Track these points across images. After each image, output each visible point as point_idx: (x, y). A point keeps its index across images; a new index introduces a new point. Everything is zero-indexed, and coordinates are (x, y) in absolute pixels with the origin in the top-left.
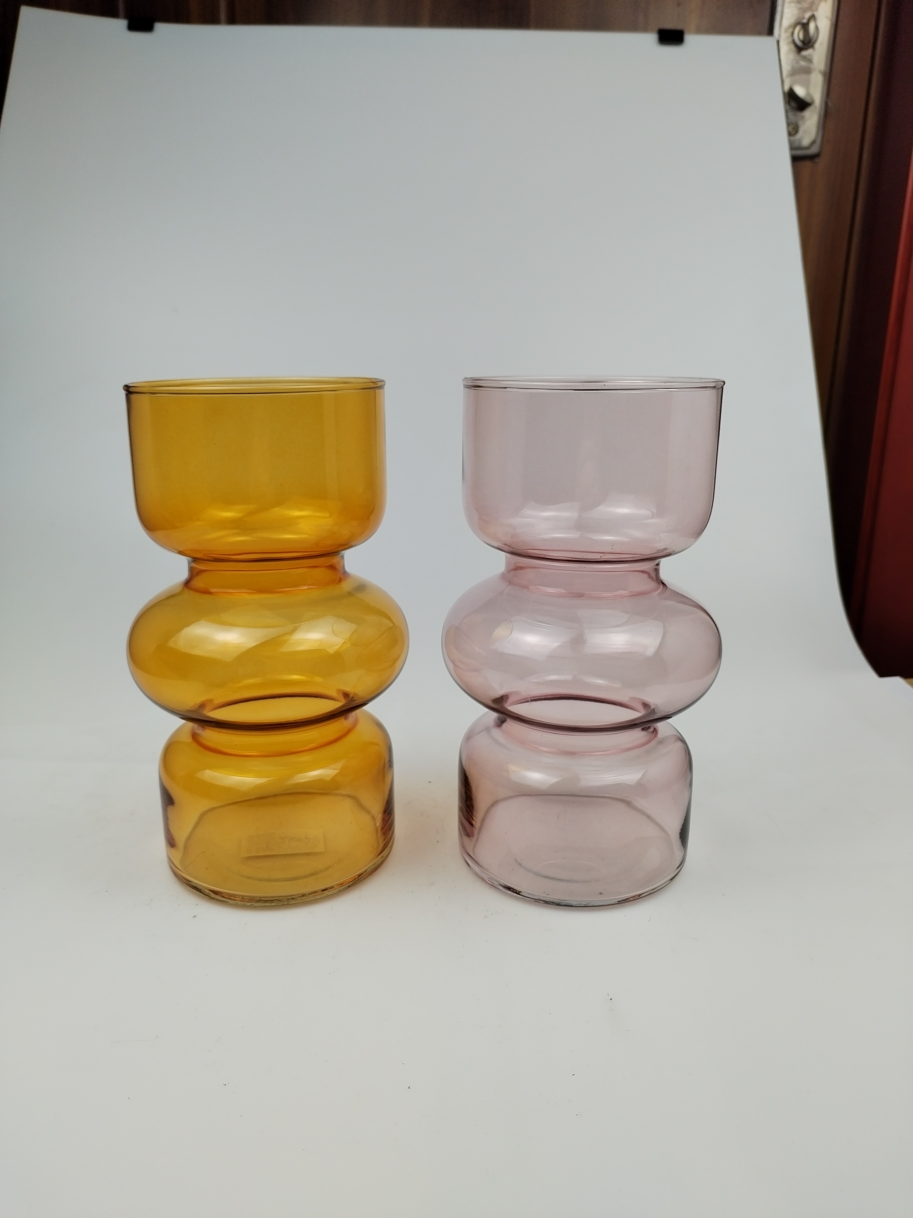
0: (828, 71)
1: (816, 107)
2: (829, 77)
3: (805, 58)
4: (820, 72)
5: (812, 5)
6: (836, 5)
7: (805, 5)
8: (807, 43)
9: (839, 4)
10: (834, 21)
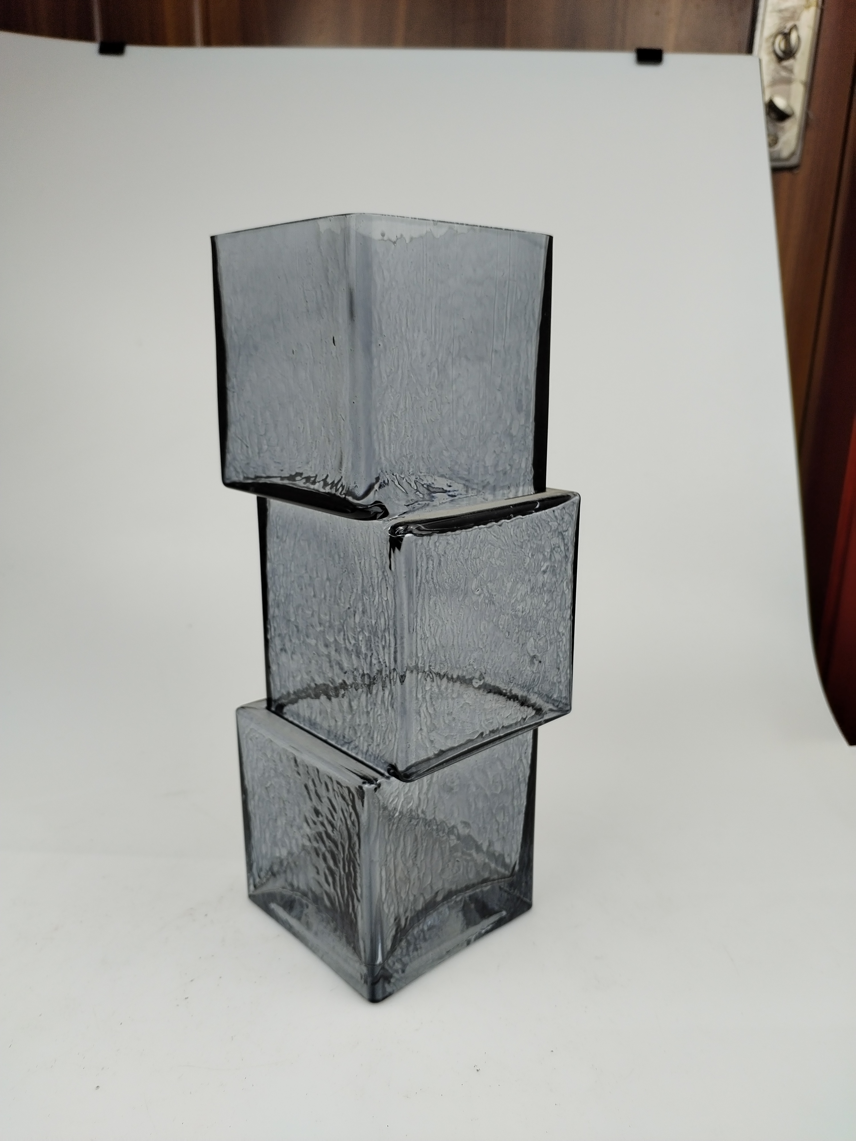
0: (809, 81)
1: (796, 118)
2: (811, 87)
4: (802, 82)
5: (794, 14)
6: (819, 11)
7: (787, 14)
8: (789, 53)
9: (822, 11)
10: (816, 31)
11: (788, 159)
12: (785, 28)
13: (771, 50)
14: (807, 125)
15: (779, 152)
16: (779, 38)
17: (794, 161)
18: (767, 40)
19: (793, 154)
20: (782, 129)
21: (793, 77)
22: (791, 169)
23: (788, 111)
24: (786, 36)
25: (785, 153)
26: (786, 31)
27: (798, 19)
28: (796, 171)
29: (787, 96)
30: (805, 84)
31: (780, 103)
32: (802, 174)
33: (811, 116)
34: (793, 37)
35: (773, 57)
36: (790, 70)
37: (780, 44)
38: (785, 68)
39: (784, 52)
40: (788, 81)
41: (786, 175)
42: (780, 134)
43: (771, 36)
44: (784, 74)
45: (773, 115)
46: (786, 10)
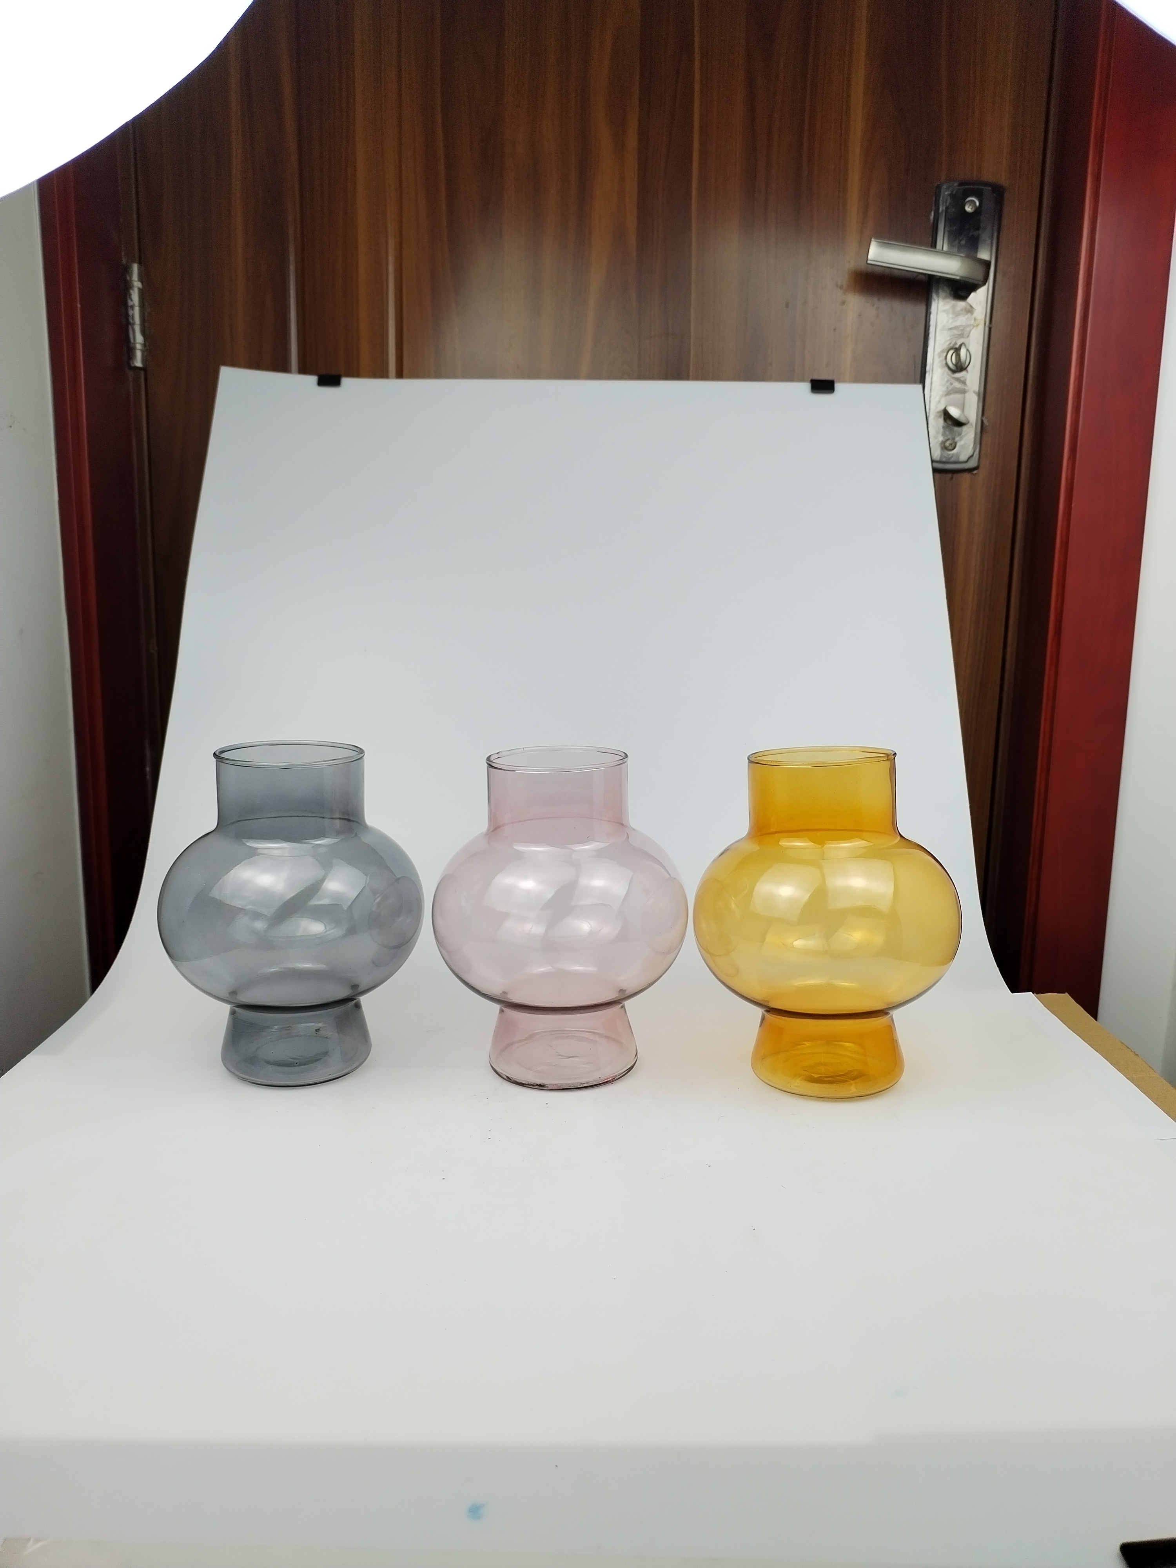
0: (982, 391)
1: (972, 425)
2: (984, 397)
4: (975, 392)
5: (963, 333)
6: (987, 329)
7: (956, 332)
8: (960, 367)
9: (990, 329)
10: (986, 346)
11: (966, 462)
12: (956, 344)
13: (944, 362)
14: (983, 429)
15: (958, 455)
16: (951, 352)
17: (973, 464)
18: (939, 355)
19: (972, 456)
20: (960, 434)
21: (966, 388)
22: (970, 470)
23: (962, 420)
24: (957, 350)
25: (963, 458)
26: (957, 346)
27: (968, 336)
28: (975, 472)
29: (962, 406)
30: (979, 395)
31: (954, 412)
32: (981, 474)
33: (986, 422)
34: (963, 352)
35: (946, 369)
36: (964, 382)
37: (951, 359)
38: (958, 379)
39: (956, 365)
40: (964, 392)
41: (967, 476)
42: (957, 439)
43: (943, 351)
44: (957, 385)
45: (950, 423)
46: (956, 328)
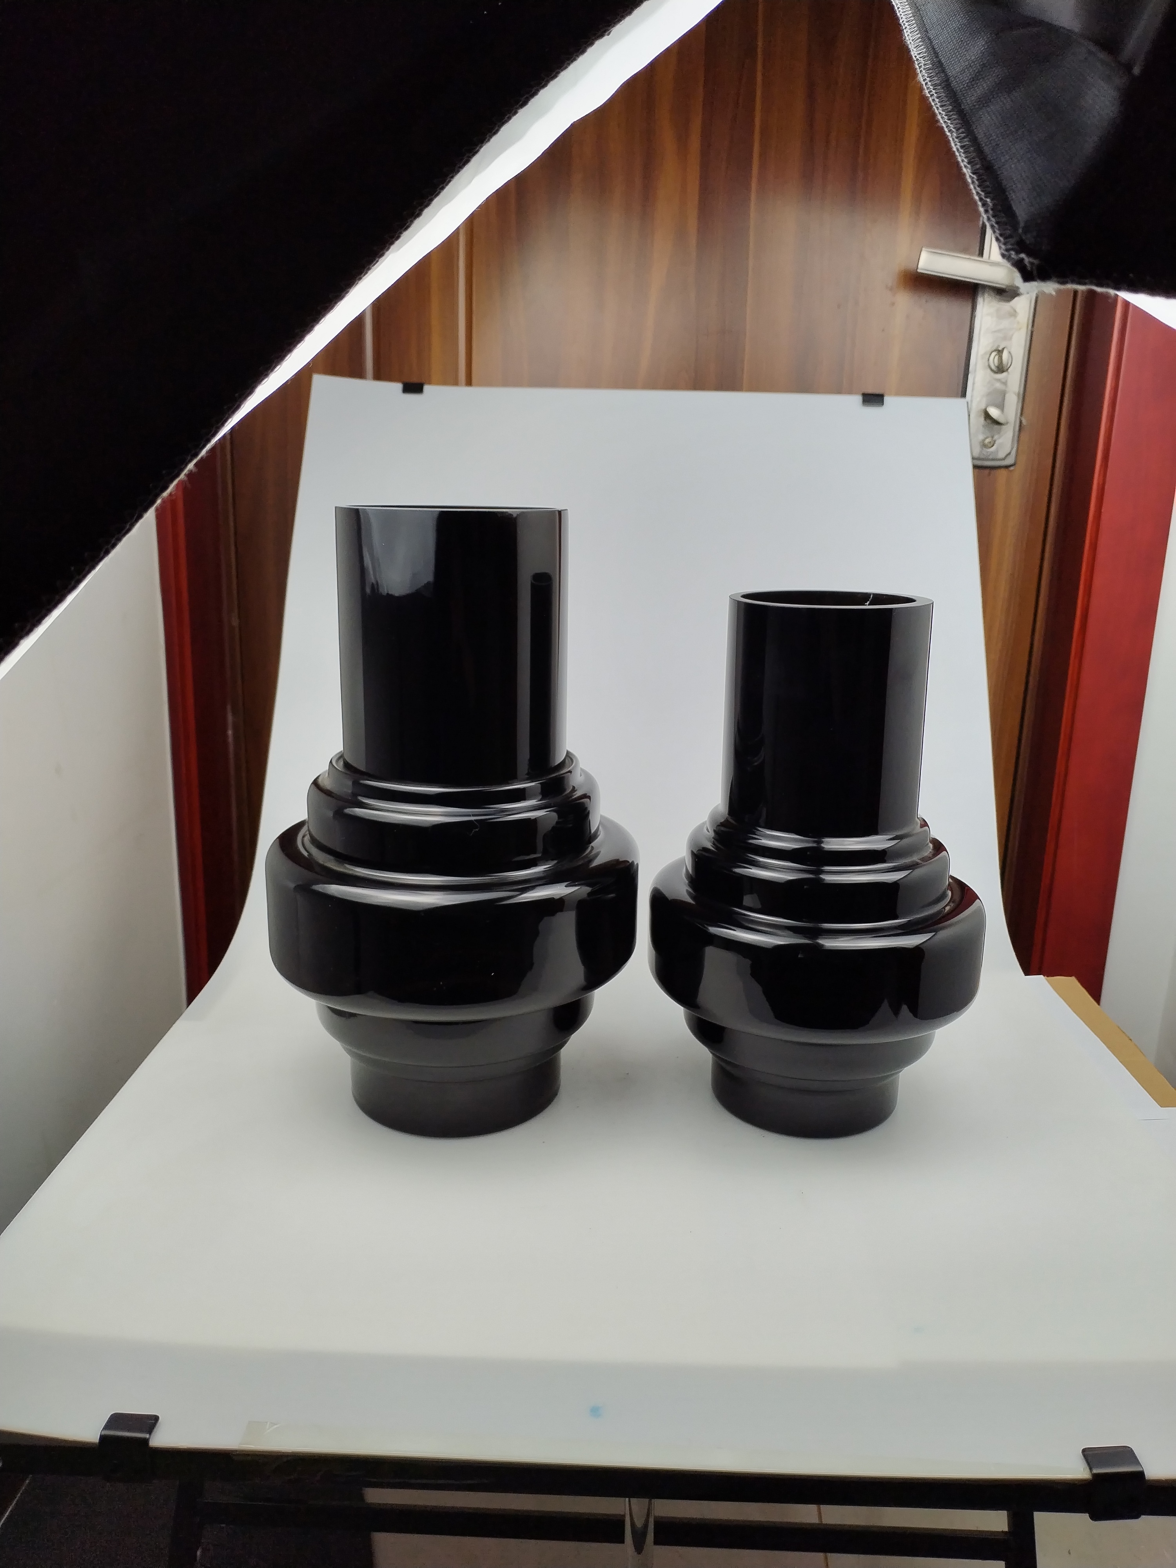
0: (1022, 392)
1: (1010, 424)
2: (1024, 397)
3: (999, 380)
4: (1015, 393)
5: (1006, 335)
6: (1029, 333)
7: (999, 334)
8: (1001, 369)
9: (1032, 332)
10: (1027, 349)
11: (1004, 459)
12: (999, 346)
13: (987, 364)
14: (1021, 428)
15: (997, 451)
16: (994, 354)
17: (1010, 461)
18: (983, 357)
19: (1009, 454)
20: (998, 433)
21: (1007, 388)
22: (1007, 467)
23: (1001, 420)
24: (1000, 352)
25: (1001, 455)
26: (1000, 349)
27: (1011, 338)
28: (1012, 468)
29: (1001, 406)
30: (1019, 395)
31: (994, 412)
32: (1018, 471)
33: (1024, 421)
34: (1005, 355)
35: (989, 370)
36: (1005, 383)
37: (994, 360)
39: (998, 367)
40: (1003, 394)
41: (1003, 472)
42: (996, 437)
43: (985, 353)
44: (997, 385)
45: (989, 421)
46: (999, 331)
